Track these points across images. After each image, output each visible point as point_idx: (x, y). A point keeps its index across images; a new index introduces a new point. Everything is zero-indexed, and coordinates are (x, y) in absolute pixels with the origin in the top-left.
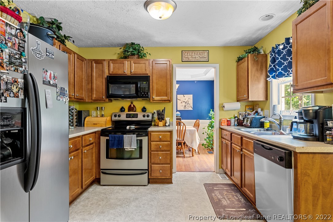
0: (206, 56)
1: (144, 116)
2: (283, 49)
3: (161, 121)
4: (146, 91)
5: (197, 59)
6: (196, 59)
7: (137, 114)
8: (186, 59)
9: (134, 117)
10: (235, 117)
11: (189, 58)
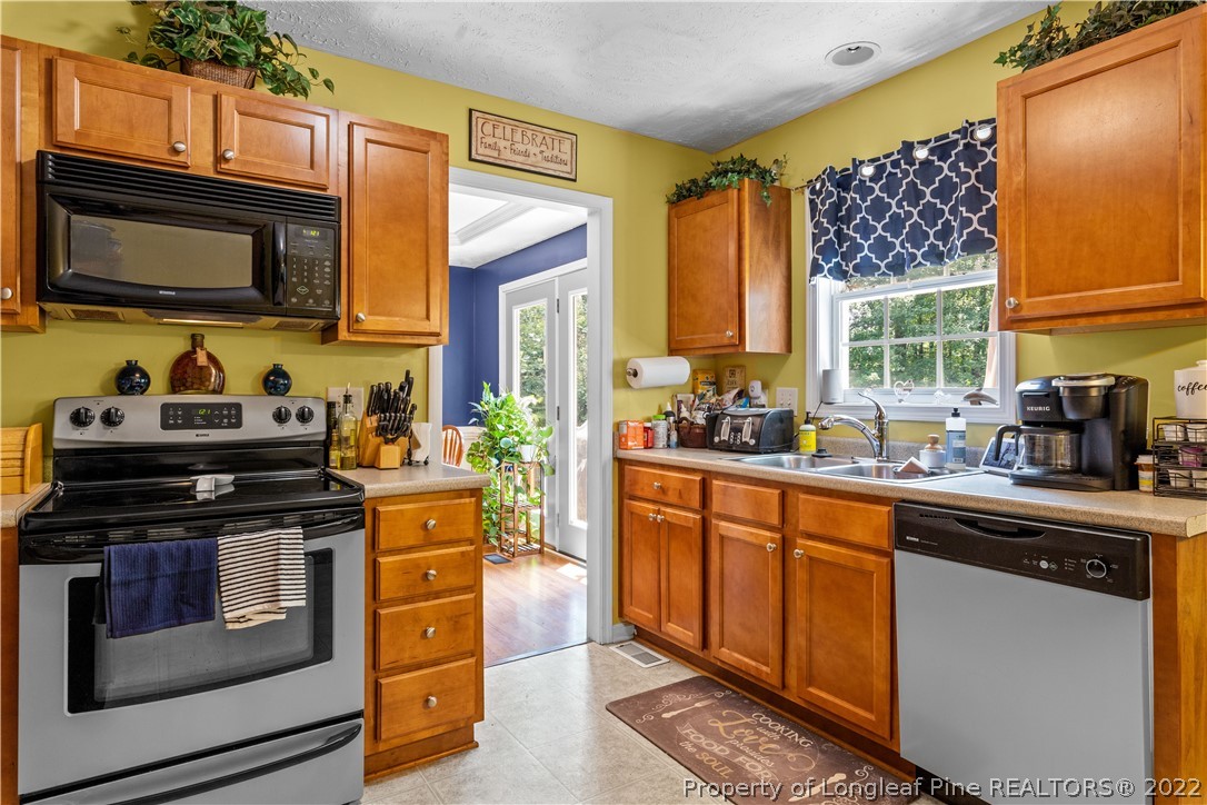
0: (567, 157)
1: (281, 417)
2: (872, 179)
3: (393, 441)
4: (322, 278)
5: (532, 160)
6: (530, 161)
7: (238, 407)
8: (488, 152)
9: (219, 426)
10: (668, 414)
11: (502, 148)
